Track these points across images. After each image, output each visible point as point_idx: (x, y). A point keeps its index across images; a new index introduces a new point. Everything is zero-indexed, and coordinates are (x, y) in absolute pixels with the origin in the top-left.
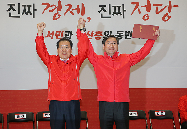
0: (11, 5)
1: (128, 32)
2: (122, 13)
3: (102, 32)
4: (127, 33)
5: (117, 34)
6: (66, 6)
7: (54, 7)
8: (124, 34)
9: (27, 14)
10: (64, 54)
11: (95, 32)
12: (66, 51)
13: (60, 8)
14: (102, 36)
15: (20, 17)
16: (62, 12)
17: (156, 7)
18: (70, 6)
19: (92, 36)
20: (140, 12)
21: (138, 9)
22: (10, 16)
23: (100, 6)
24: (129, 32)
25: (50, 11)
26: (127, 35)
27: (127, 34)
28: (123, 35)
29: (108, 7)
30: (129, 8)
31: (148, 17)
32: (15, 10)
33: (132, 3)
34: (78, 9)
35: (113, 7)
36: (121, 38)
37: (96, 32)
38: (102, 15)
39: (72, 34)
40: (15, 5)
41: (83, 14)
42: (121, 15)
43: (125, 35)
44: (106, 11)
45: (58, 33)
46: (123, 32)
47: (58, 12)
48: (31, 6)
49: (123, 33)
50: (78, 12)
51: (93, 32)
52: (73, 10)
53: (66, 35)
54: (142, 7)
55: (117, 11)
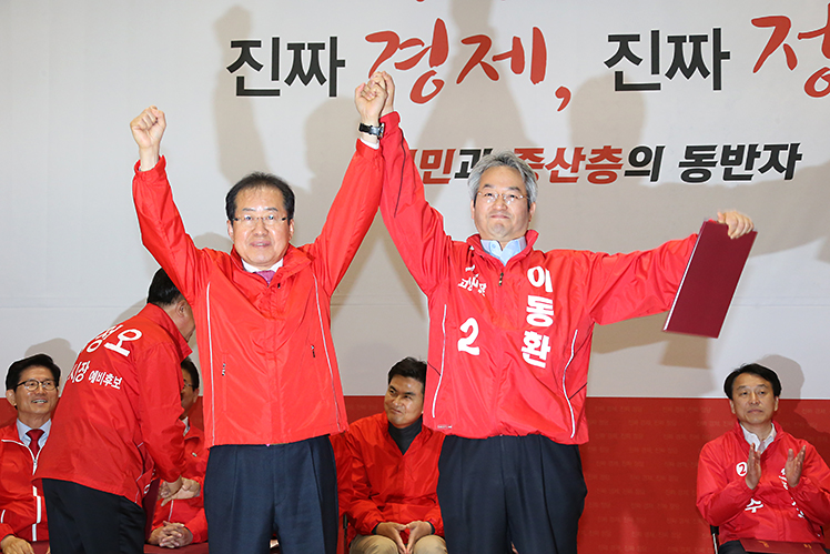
0: (246, 46)
1: (734, 148)
2: (711, 69)
3: (619, 151)
4: (733, 153)
5: (686, 158)
6: (465, 41)
7: (415, 50)
8: (718, 158)
9: (306, 80)
10: (259, 244)
11: (586, 152)
12: (265, 232)
13: (439, 52)
14: (619, 167)
15: (276, 93)
18: (484, 43)
19: (575, 170)
20: (792, 62)
21: (785, 45)
22: (241, 90)
23: (612, 38)
24: (741, 148)
25: (398, 66)
26: (733, 163)
27: (732, 158)
28: (714, 164)
29: (646, 40)
30: (744, 42)
32: (258, 67)
33: (758, 22)
34: (516, 54)
35: (671, 39)
36: (701, 175)
37: (594, 152)
38: (619, 75)
40: (258, 44)
41: (538, 75)
42: (705, 73)
43: (722, 164)
44: (637, 61)
45: (431, 159)
46: (713, 148)
47: (434, 68)
48: (322, 46)
49: (712, 156)
50: (518, 67)
51: (578, 151)
52: (495, 59)
53: (465, 165)
54: (801, 36)
55: (688, 60)
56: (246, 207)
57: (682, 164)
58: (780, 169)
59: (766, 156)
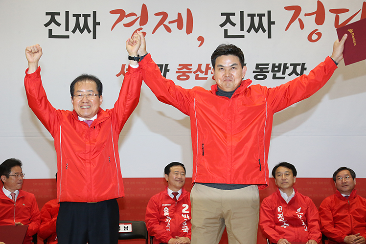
0: (53, 15)
1: (277, 65)
2: (266, 29)
4: (277, 67)
5: (256, 69)
6: (156, 14)
7: (133, 18)
8: (270, 69)
9: (82, 31)
10: (84, 107)
12: (88, 101)
13: (144, 19)
15: (68, 37)
16: (148, 28)
17: (335, 14)
18: (165, 15)
19: (206, 74)
20: (302, 26)
21: (299, 19)
22: (51, 35)
23: (223, 14)
24: (280, 65)
25: (125, 25)
26: (277, 71)
27: (276, 69)
28: (268, 72)
29: (238, 15)
30: (281, 17)
31: (320, 35)
32: (59, 25)
33: (287, 8)
34: (179, 21)
35: (249, 15)
36: (263, 77)
38: (226, 31)
39: (168, 71)
40: (58, 14)
41: (189, 30)
42: (264, 31)
43: (272, 72)
44: (234, 25)
46: (268, 65)
47: (142, 27)
48: (89, 16)
49: (267, 68)
50: (180, 27)
51: (208, 65)
52: (170, 23)
54: (306, 15)
55: (256, 25)
56: (78, 90)
57: (254, 72)
58: (297, 74)
59: (291, 69)
